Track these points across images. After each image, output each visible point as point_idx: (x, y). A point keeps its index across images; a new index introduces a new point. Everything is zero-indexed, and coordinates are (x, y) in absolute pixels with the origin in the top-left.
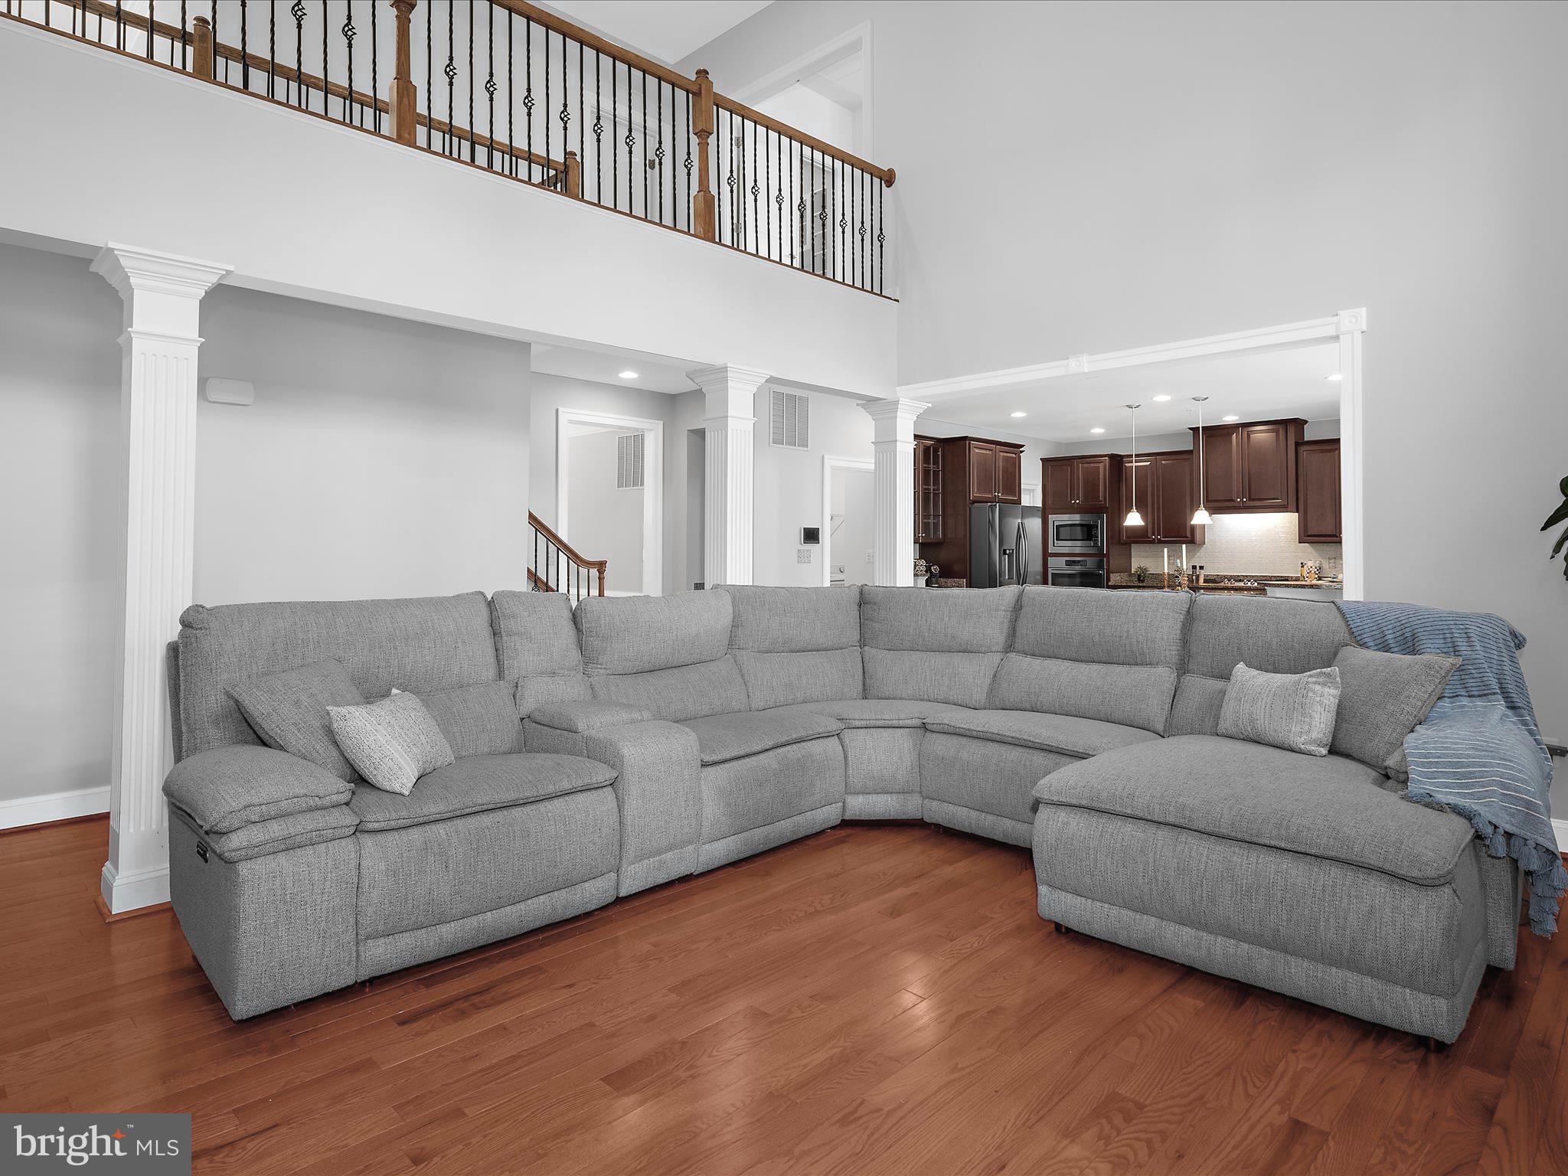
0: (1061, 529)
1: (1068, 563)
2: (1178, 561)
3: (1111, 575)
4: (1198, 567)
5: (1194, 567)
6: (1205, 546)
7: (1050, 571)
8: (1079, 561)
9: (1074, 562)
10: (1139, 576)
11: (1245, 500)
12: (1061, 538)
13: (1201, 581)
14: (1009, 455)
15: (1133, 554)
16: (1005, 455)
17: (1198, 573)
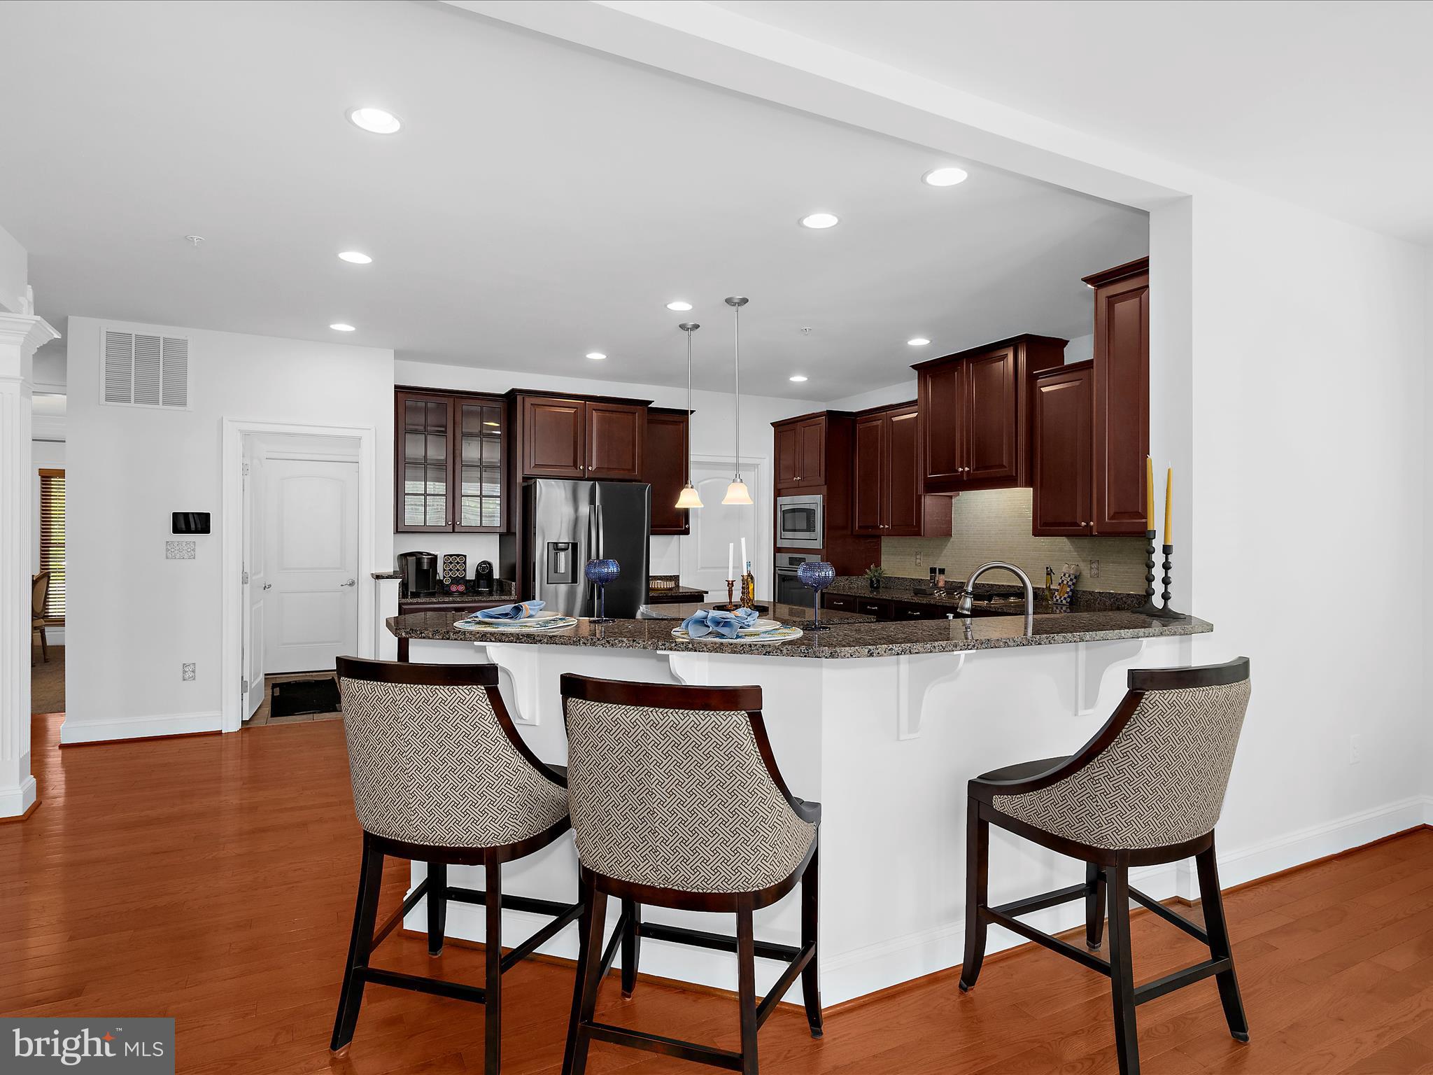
0: (787, 516)
1: (791, 562)
4: (938, 571)
5: (933, 571)
6: (951, 539)
7: (777, 571)
9: (796, 559)
12: (790, 528)
14: (614, 415)
15: (883, 549)
16: (607, 414)
17: (937, 579)
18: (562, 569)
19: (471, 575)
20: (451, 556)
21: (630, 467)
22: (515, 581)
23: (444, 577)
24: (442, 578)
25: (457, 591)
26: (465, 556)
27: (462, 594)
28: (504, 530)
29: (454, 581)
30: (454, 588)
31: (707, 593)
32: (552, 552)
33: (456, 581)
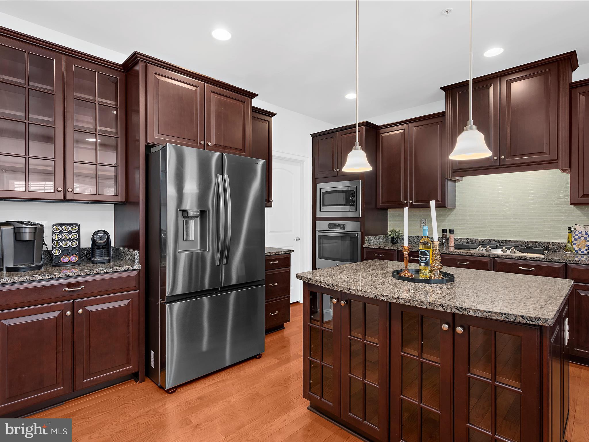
0: (326, 196)
1: (331, 226)
2: (426, 228)
3: (366, 238)
4: (448, 232)
5: (444, 231)
6: (455, 210)
7: (317, 233)
8: (339, 225)
9: (335, 225)
10: (393, 239)
11: (503, 157)
12: (326, 204)
13: (452, 244)
14: (228, 100)
15: (389, 218)
16: (223, 98)
17: (448, 237)
18: (192, 237)
19: (86, 243)
20: (61, 225)
21: (241, 147)
22: (137, 248)
23: (53, 248)
24: (50, 248)
25: (69, 262)
26: (79, 225)
27: (75, 264)
28: (120, 198)
29: (65, 252)
30: (65, 259)
31: (293, 251)
32: (181, 220)
33: (66, 251)
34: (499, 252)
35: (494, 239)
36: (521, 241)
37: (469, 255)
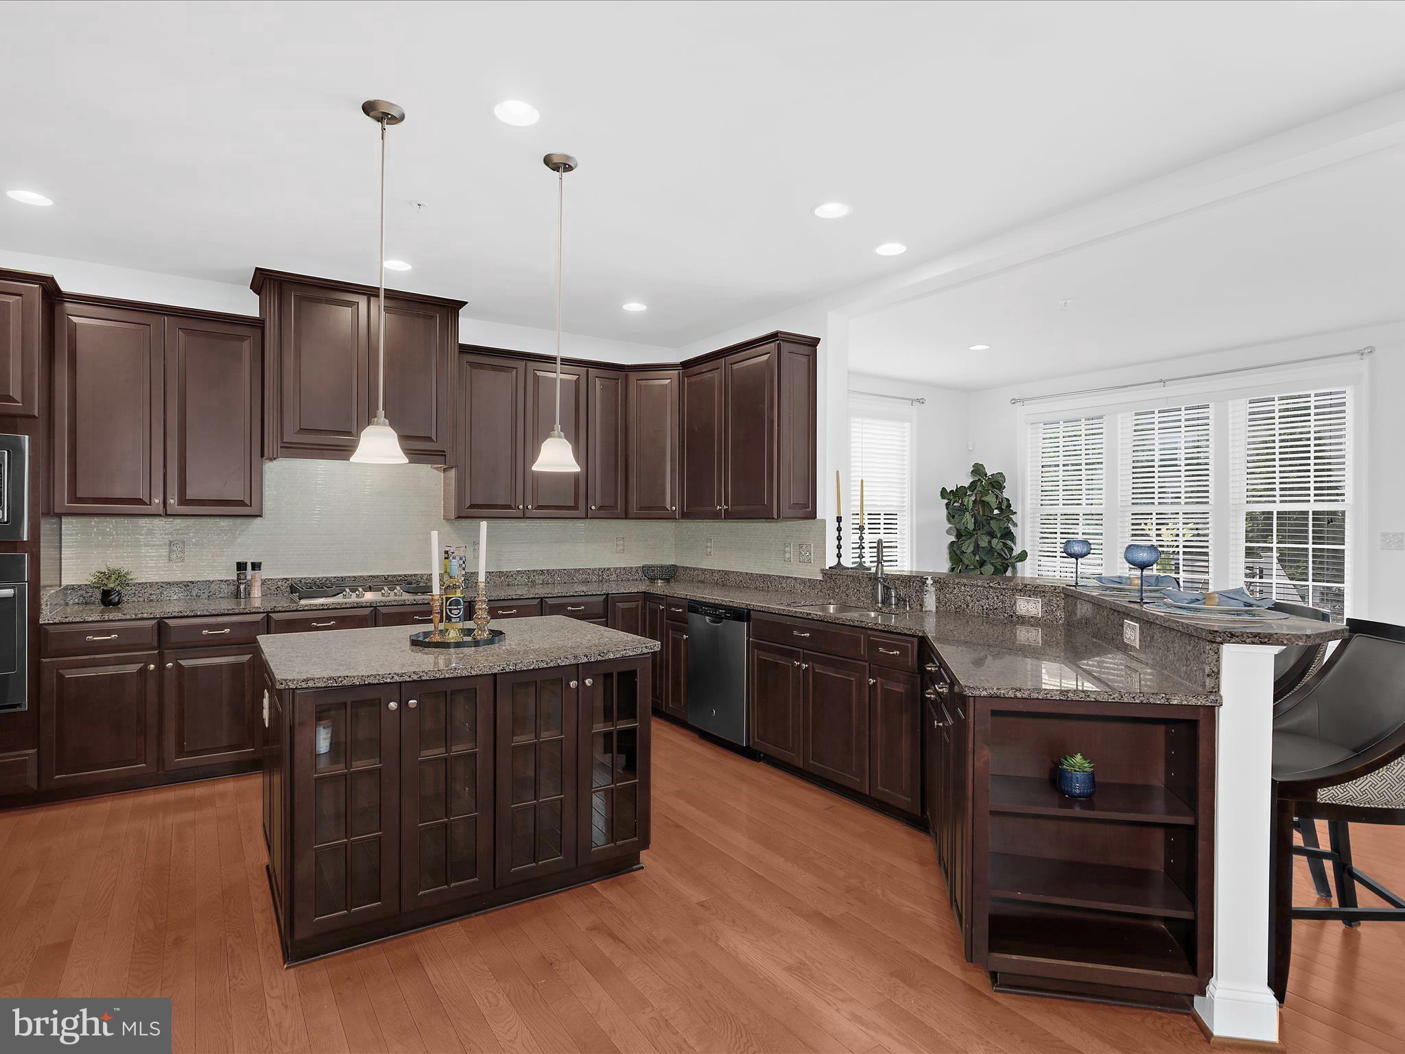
3: (43, 595)
5: (241, 566)
6: (261, 518)
10: (108, 592)
13: (256, 593)
34: (369, 596)
35: (335, 576)
36: (378, 576)
37: (336, 609)
